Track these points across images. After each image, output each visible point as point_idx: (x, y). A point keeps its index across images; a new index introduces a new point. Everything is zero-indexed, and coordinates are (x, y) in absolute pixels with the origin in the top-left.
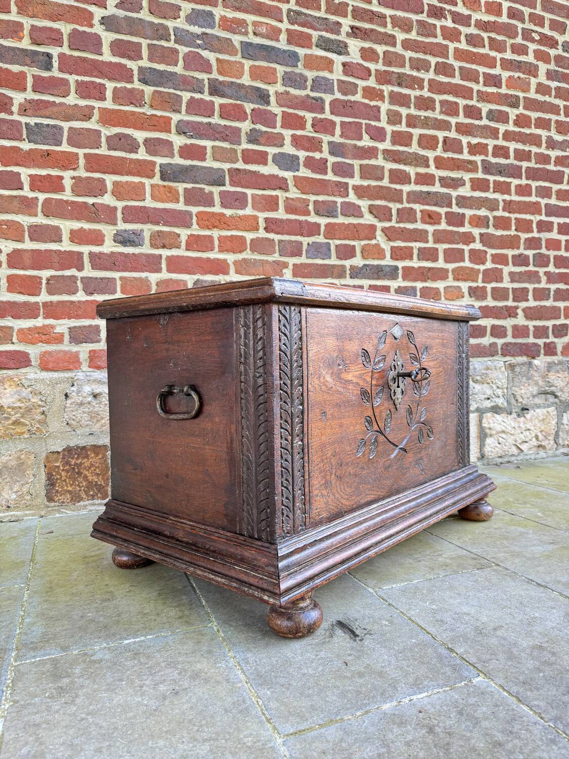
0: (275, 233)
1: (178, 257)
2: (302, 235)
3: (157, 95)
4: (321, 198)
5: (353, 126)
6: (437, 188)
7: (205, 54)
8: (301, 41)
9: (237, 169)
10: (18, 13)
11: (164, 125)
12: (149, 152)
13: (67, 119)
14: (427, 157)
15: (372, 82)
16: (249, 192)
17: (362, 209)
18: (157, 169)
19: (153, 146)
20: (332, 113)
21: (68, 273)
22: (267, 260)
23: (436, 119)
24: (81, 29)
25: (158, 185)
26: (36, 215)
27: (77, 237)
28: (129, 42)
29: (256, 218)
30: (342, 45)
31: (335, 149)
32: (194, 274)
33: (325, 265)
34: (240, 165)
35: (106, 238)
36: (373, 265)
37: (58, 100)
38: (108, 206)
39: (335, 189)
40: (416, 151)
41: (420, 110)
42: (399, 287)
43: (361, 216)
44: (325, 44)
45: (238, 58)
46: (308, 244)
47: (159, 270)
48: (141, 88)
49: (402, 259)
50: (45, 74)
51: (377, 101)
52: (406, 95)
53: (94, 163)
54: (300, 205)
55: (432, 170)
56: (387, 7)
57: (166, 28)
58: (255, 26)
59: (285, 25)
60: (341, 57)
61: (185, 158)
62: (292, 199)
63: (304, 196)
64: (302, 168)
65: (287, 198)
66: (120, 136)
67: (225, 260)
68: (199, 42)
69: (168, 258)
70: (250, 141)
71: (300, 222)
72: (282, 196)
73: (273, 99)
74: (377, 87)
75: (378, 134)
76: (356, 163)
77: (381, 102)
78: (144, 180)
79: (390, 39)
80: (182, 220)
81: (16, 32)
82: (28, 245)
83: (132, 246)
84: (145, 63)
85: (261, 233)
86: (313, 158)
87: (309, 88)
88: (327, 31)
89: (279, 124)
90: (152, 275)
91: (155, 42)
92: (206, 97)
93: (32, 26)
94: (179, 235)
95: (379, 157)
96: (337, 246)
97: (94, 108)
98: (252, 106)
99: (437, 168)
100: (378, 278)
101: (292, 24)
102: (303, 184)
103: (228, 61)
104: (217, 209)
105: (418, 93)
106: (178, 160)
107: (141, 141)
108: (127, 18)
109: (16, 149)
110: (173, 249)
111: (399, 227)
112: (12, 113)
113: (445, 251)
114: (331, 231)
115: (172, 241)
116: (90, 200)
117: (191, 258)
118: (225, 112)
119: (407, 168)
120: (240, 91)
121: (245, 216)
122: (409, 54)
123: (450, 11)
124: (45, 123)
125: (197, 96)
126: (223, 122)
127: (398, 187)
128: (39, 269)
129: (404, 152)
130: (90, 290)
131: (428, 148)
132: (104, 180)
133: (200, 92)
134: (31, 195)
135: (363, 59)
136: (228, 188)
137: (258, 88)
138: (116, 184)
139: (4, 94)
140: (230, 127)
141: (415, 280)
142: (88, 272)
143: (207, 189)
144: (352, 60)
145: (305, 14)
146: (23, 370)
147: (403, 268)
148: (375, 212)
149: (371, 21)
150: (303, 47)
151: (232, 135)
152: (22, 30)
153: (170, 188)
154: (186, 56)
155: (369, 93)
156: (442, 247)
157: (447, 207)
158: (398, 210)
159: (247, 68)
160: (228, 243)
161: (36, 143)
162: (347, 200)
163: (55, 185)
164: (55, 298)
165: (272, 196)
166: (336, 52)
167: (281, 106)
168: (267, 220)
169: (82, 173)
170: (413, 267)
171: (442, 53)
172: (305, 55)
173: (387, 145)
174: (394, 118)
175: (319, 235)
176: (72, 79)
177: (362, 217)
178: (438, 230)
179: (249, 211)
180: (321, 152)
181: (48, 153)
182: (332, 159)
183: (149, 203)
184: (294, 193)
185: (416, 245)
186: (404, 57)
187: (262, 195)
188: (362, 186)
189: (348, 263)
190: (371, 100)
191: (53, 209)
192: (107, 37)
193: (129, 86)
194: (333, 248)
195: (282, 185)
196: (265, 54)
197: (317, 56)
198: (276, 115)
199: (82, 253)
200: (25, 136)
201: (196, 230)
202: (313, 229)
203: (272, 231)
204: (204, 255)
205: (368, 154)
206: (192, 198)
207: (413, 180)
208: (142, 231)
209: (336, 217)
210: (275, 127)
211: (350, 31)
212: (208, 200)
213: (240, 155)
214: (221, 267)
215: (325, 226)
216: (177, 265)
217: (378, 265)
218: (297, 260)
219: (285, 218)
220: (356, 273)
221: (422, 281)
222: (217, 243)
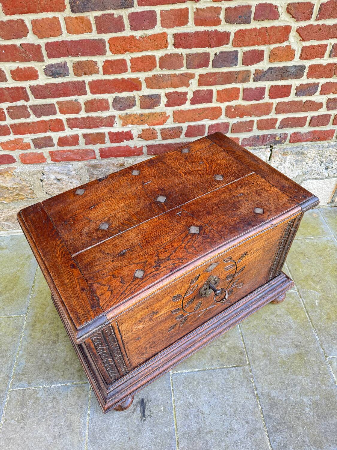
0: (183, 48)
1: (98, 81)
2: (210, 46)
4: (233, 4)
16: (158, 9)
17: (280, 9)
21: (19, 103)
22: (175, 74)
25: (70, 18)
29: (165, 35)
32: (113, 93)
33: (230, 72)
35: (39, 73)
36: (279, 68)
38: (33, 45)
42: (301, 85)
43: (277, 17)
46: (216, 54)
47: (85, 93)
49: (312, 57)
54: (210, 15)
62: (201, 9)
63: (216, 5)
65: (197, 9)
67: (137, 79)
69: (90, 83)
71: (209, 33)
72: (192, 8)
78: (57, 14)
80: (97, 48)
83: (60, 76)
85: (171, 50)
90: (80, 97)
94: (96, 63)
96: (244, 53)
100: (282, 79)
104: (127, 32)
110: (94, 75)
111: (318, 25)
115: (91, 68)
116: (18, 42)
117: (109, 80)
121: (154, 36)
130: (38, 114)
132: (23, 21)
136: (137, 8)
138: (34, 22)
141: (320, 77)
142: (33, 101)
143: (116, 13)
146: (13, 164)
147: (311, 66)
148: (293, 12)
153: (82, 18)
158: (321, 5)
160: (139, 63)
164: (17, 121)
165: (181, 10)
168: (176, 36)
169: (3, 17)
170: (321, 65)
175: (227, 44)
179: (158, 29)
183: (66, 37)
184: (206, 2)
185: (332, 42)
187: (172, 10)
189: (252, 68)
194: (240, 56)
199: (25, 88)
201: (110, 56)
202: (223, 38)
203: (181, 46)
204: (119, 77)
206: (102, 26)
208: (66, 63)
209: (249, 22)
212: (118, 25)
214: (134, 85)
215: (235, 34)
216: (97, 87)
217: (284, 67)
218: (203, 71)
219: (193, 31)
220: (259, 76)
221: (327, 77)
222: (129, 65)
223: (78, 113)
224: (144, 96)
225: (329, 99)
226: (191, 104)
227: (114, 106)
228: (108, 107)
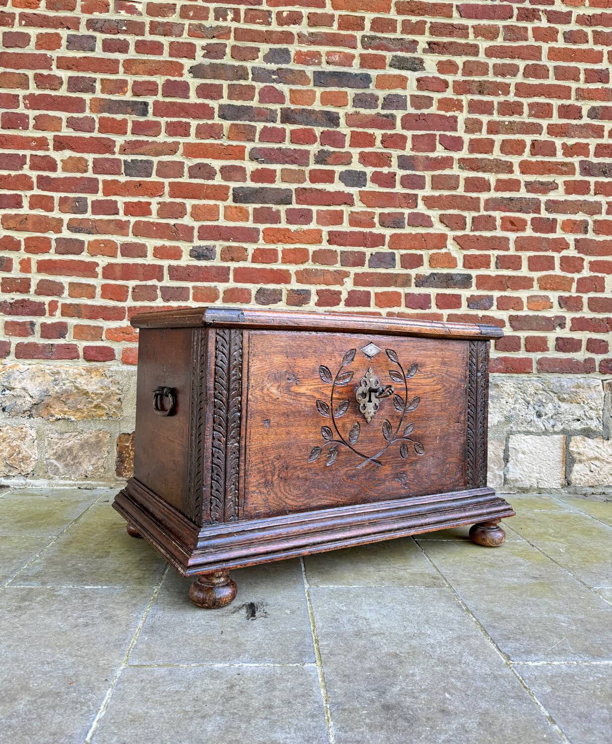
0: (338, 245)
1: (244, 268)
2: (365, 246)
3: (234, 128)
4: (387, 211)
5: (426, 138)
6: (523, 193)
7: (279, 87)
8: (374, 63)
9: (304, 189)
10: (125, 73)
11: (238, 153)
12: (225, 178)
13: (157, 154)
14: (511, 163)
15: (449, 94)
16: (314, 209)
17: (432, 219)
18: (231, 192)
19: (228, 173)
20: (403, 128)
21: (150, 283)
22: (328, 270)
23: (523, 123)
24: (172, 79)
25: (230, 207)
26: (127, 235)
27: (160, 252)
28: (212, 85)
29: (319, 232)
30: (417, 62)
31: (404, 162)
32: (258, 283)
33: (389, 274)
34: (307, 185)
35: (183, 253)
36: (442, 274)
37: (151, 139)
38: (187, 226)
39: (403, 201)
40: (498, 158)
41: (504, 115)
42: (472, 296)
43: (430, 225)
44: (400, 63)
45: (311, 86)
46: (371, 254)
47: (226, 280)
48: (220, 123)
49: (477, 267)
50: (142, 119)
51: (454, 111)
52: (488, 102)
53: (178, 190)
54: (365, 218)
55: (517, 175)
56: (470, 17)
57: (244, 69)
58: (328, 56)
59: (359, 50)
60: (416, 73)
61: (256, 182)
62: (357, 213)
63: (369, 210)
64: (369, 183)
65: (351, 212)
66: (200, 166)
67: (288, 271)
68: (274, 77)
69: (236, 270)
70: (317, 162)
71: (363, 234)
72: (347, 211)
73: (342, 121)
74: (455, 97)
75: (455, 144)
76: (428, 175)
77: (459, 112)
78: (218, 203)
79: (472, 49)
80: (250, 236)
81: (122, 88)
82: (120, 260)
83: (205, 259)
84: (225, 101)
85: (325, 246)
86: (380, 173)
87: (380, 106)
88: (402, 50)
89: (347, 143)
90: (220, 284)
91: (235, 82)
92: (278, 125)
93: (135, 82)
94: (246, 250)
95: (454, 166)
96: (402, 256)
97: (179, 143)
98: (321, 129)
99: (523, 172)
100: (448, 287)
101: (367, 49)
102: (369, 199)
103: (300, 91)
104: (283, 225)
105: (502, 99)
106: (250, 184)
107: (217, 169)
108: (211, 65)
109: (116, 182)
110: (240, 262)
111: (474, 236)
112: (114, 153)
113: (530, 259)
114: (396, 240)
115: (240, 255)
116: (172, 222)
117: (256, 269)
118: (296, 137)
119: (486, 176)
120: (309, 117)
121: (309, 230)
122: (492, 61)
123: (545, 12)
124: (140, 159)
125: (270, 125)
126: (293, 147)
127: (474, 195)
128: (127, 279)
129: (482, 159)
130: (167, 298)
131: (512, 153)
132: (184, 204)
133: (273, 121)
134: (125, 218)
135: (439, 72)
136: (295, 206)
137: (328, 112)
138: (194, 207)
139: (109, 139)
140: (299, 150)
141: (491, 289)
142: (167, 282)
143: (275, 207)
144: (427, 75)
145: (380, 38)
146: (108, 363)
147: (477, 276)
148: (445, 221)
149: (451, 34)
150: (376, 69)
151: (301, 158)
152: (126, 86)
153: (241, 208)
154: (262, 92)
155: (445, 104)
156: (525, 255)
157: (534, 212)
158: (473, 218)
159: (318, 95)
160: (291, 255)
161: (131, 176)
162: (415, 211)
163: (144, 209)
164: (139, 304)
165: (336, 211)
166: (410, 69)
167: (350, 126)
168: (330, 233)
169: (167, 199)
170: (489, 276)
171: (534, 56)
172: (378, 76)
173: (464, 154)
174: (473, 126)
175: (383, 245)
176: (163, 121)
177: (432, 226)
178: (522, 237)
179: (313, 225)
180: (390, 166)
181: (140, 184)
182: (400, 173)
183: (222, 222)
184: (359, 207)
185: (494, 254)
186: (487, 65)
187: (327, 211)
188: (432, 197)
189: (413, 272)
190: (447, 112)
191: (142, 230)
192: (194, 83)
193: (210, 122)
194: (398, 258)
195: (348, 200)
196: (336, 80)
197: (389, 76)
198: (345, 135)
199: (163, 266)
200: (123, 171)
202: (378, 240)
203: (335, 243)
204: (268, 266)
205: (442, 165)
206: (259, 216)
207: (492, 187)
208: (214, 246)
209: (403, 227)
210: (343, 147)
211: (427, 47)
212: (275, 218)
213: (307, 175)
214: (283, 277)
215: (390, 236)
216: (242, 275)
217: (448, 274)
218: (359, 270)
219: (348, 231)
220: (421, 281)
221: (500, 290)
222: (280, 255)
223: (213, 302)
224: (293, 290)
225: (511, 316)
226: (346, 305)
227: (256, 299)
228: (250, 298)
